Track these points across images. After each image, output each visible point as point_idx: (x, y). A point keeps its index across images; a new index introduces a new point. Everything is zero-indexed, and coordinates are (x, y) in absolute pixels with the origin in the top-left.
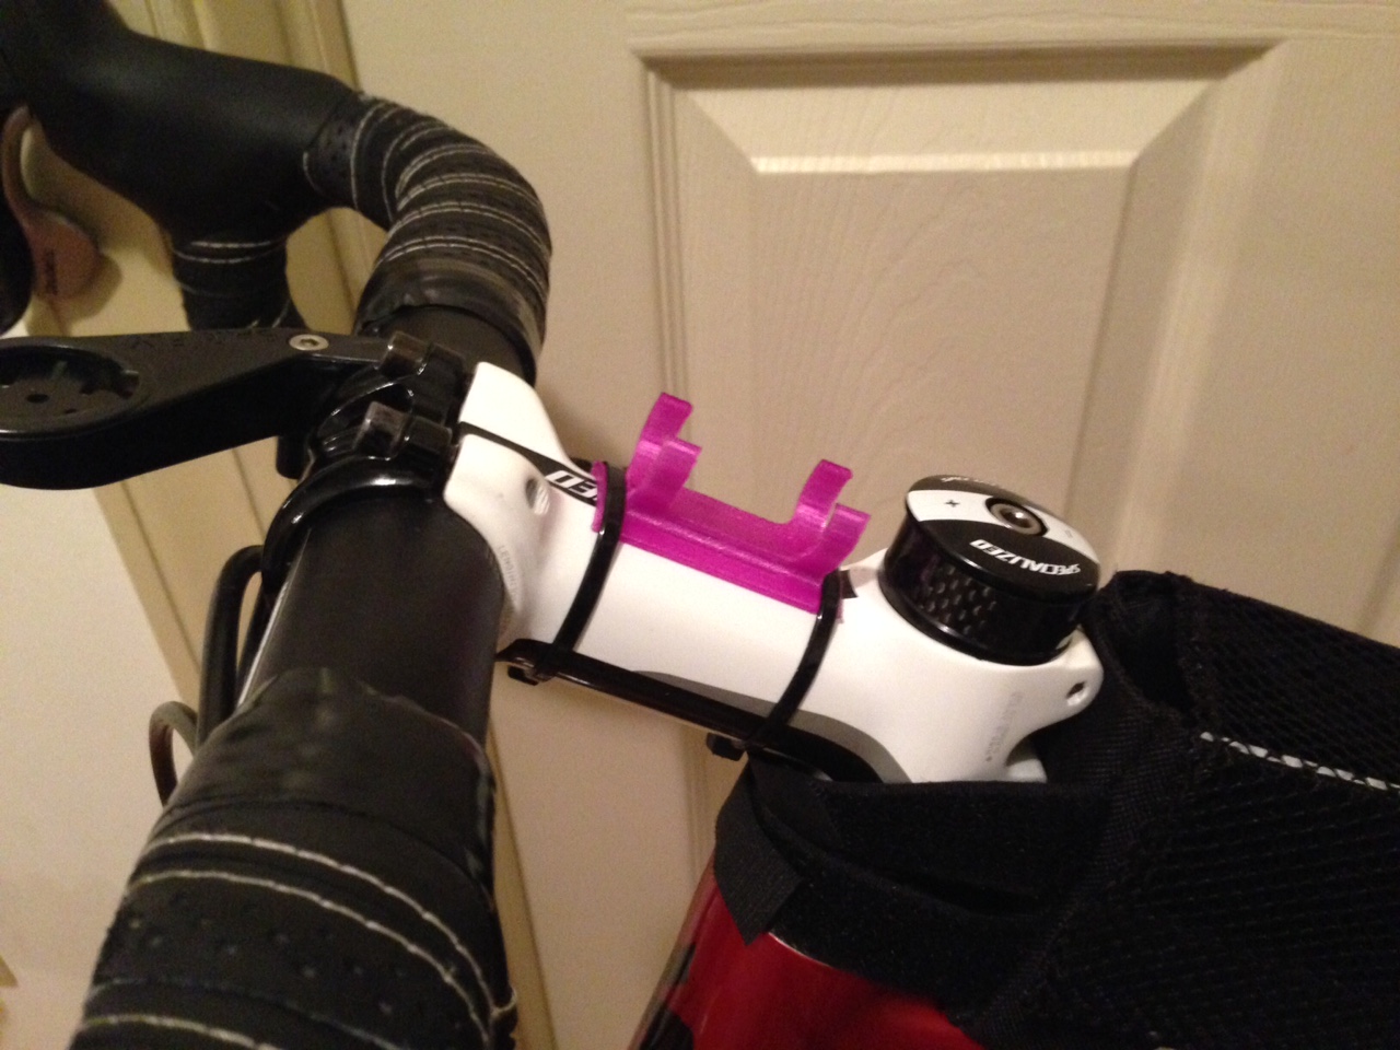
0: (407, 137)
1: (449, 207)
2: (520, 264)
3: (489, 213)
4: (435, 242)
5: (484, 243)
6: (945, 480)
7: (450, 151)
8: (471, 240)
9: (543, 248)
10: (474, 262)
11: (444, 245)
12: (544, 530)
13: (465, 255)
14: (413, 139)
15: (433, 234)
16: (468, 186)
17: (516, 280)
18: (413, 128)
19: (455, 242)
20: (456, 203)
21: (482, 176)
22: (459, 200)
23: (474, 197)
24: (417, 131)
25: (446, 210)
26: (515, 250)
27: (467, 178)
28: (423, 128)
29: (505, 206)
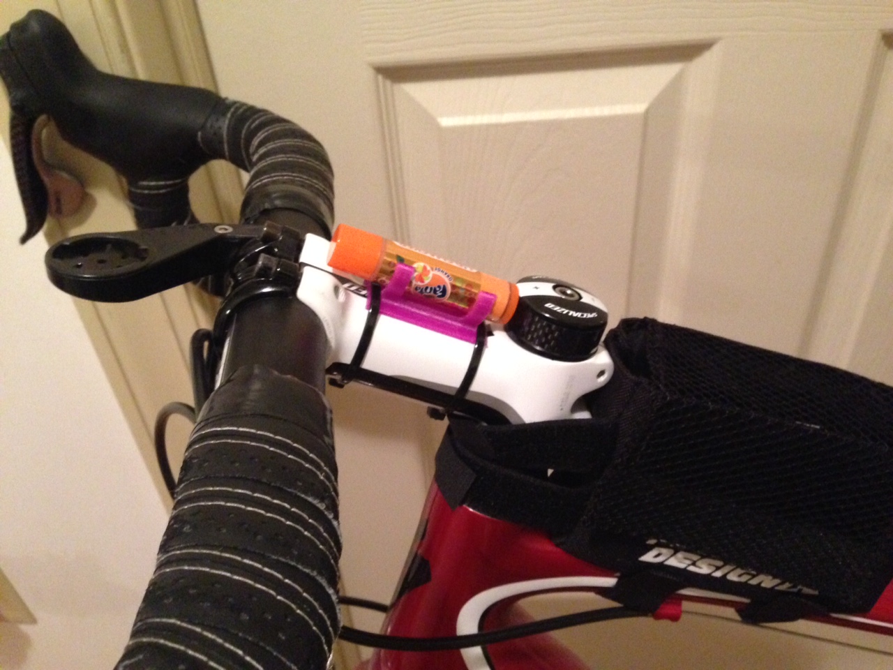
0: (253, 122)
1: (280, 158)
2: (320, 185)
3: (301, 159)
4: (276, 176)
5: (301, 175)
6: (534, 278)
7: (277, 127)
8: (294, 175)
9: (329, 175)
10: (297, 185)
11: (281, 178)
12: (344, 308)
13: (292, 182)
14: (257, 122)
15: (274, 172)
16: (289, 146)
17: (319, 193)
18: (256, 116)
19: (286, 175)
20: (283, 156)
21: (296, 140)
22: (285, 153)
23: (293, 152)
24: (258, 118)
25: (280, 159)
26: (316, 178)
27: (288, 142)
28: (261, 116)
29: (308, 155)
